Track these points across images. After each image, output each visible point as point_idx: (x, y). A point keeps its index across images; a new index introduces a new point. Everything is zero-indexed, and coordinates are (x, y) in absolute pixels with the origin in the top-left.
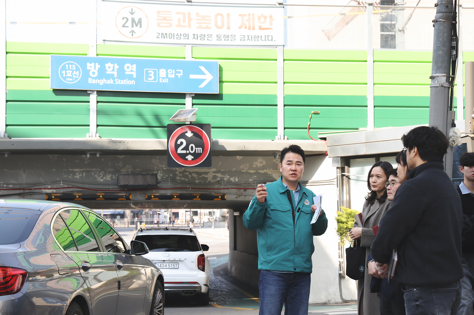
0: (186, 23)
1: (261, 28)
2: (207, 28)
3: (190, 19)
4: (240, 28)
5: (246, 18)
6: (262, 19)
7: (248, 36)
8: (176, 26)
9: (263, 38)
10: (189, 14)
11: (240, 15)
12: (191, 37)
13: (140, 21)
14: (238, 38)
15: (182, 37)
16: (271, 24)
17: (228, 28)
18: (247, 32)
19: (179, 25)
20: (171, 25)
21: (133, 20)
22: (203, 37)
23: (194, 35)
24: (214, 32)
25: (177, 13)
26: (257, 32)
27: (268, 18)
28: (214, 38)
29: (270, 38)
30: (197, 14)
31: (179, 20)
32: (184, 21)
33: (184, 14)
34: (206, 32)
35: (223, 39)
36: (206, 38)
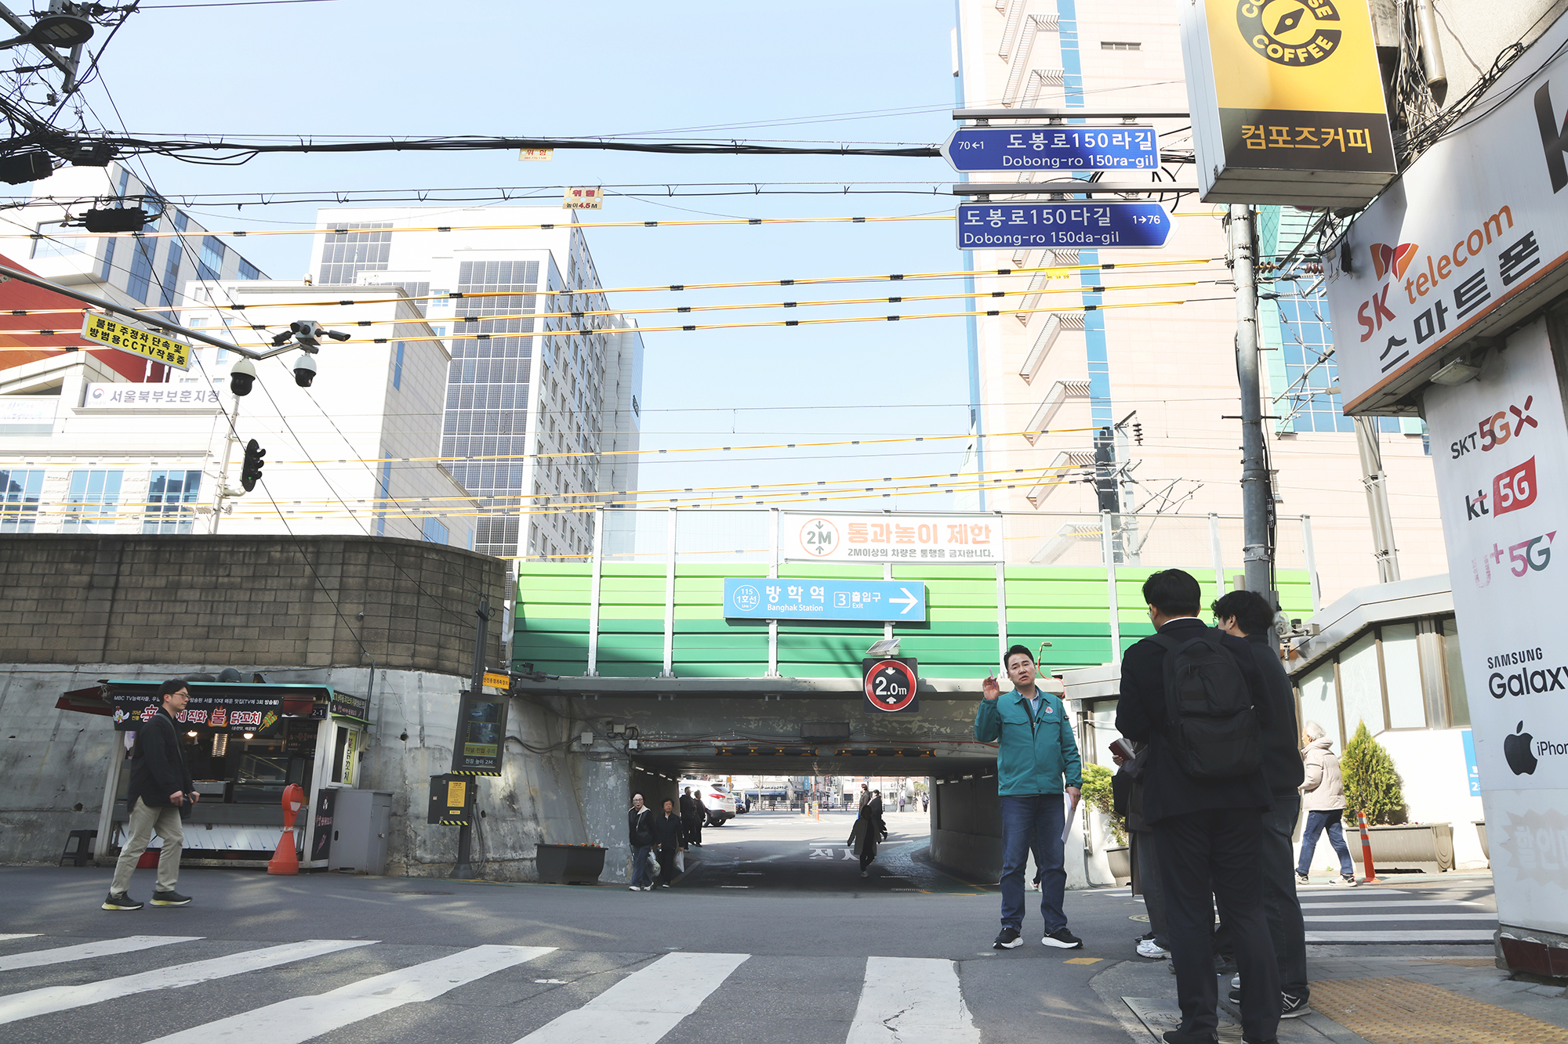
0: (884, 537)
1: (975, 542)
2: (910, 542)
3: (889, 533)
4: (950, 541)
5: (957, 529)
6: (976, 531)
7: (960, 551)
8: (872, 541)
9: (979, 554)
10: (888, 525)
11: (949, 526)
12: (890, 553)
13: (829, 535)
14: (947, 553)
15: (879, 553)
16: (987, 537)
17: (936, 542)
18: (957, 546)
19: (875, 540)
20: (866, 540)
21: (821, 535)
22: (904, 553)
23: (894, 550)
24: (919, 546)
25: (873, 525)
26: (971, 546)
27: (983, 530)
28: (919, 553)
29: (987, 553)
30: (898, 526)
31: (875, 533)
32: (881, 535)
33: (881, 526)
34: (908, 547)
35: (929, 555)
36: (908, 554)
